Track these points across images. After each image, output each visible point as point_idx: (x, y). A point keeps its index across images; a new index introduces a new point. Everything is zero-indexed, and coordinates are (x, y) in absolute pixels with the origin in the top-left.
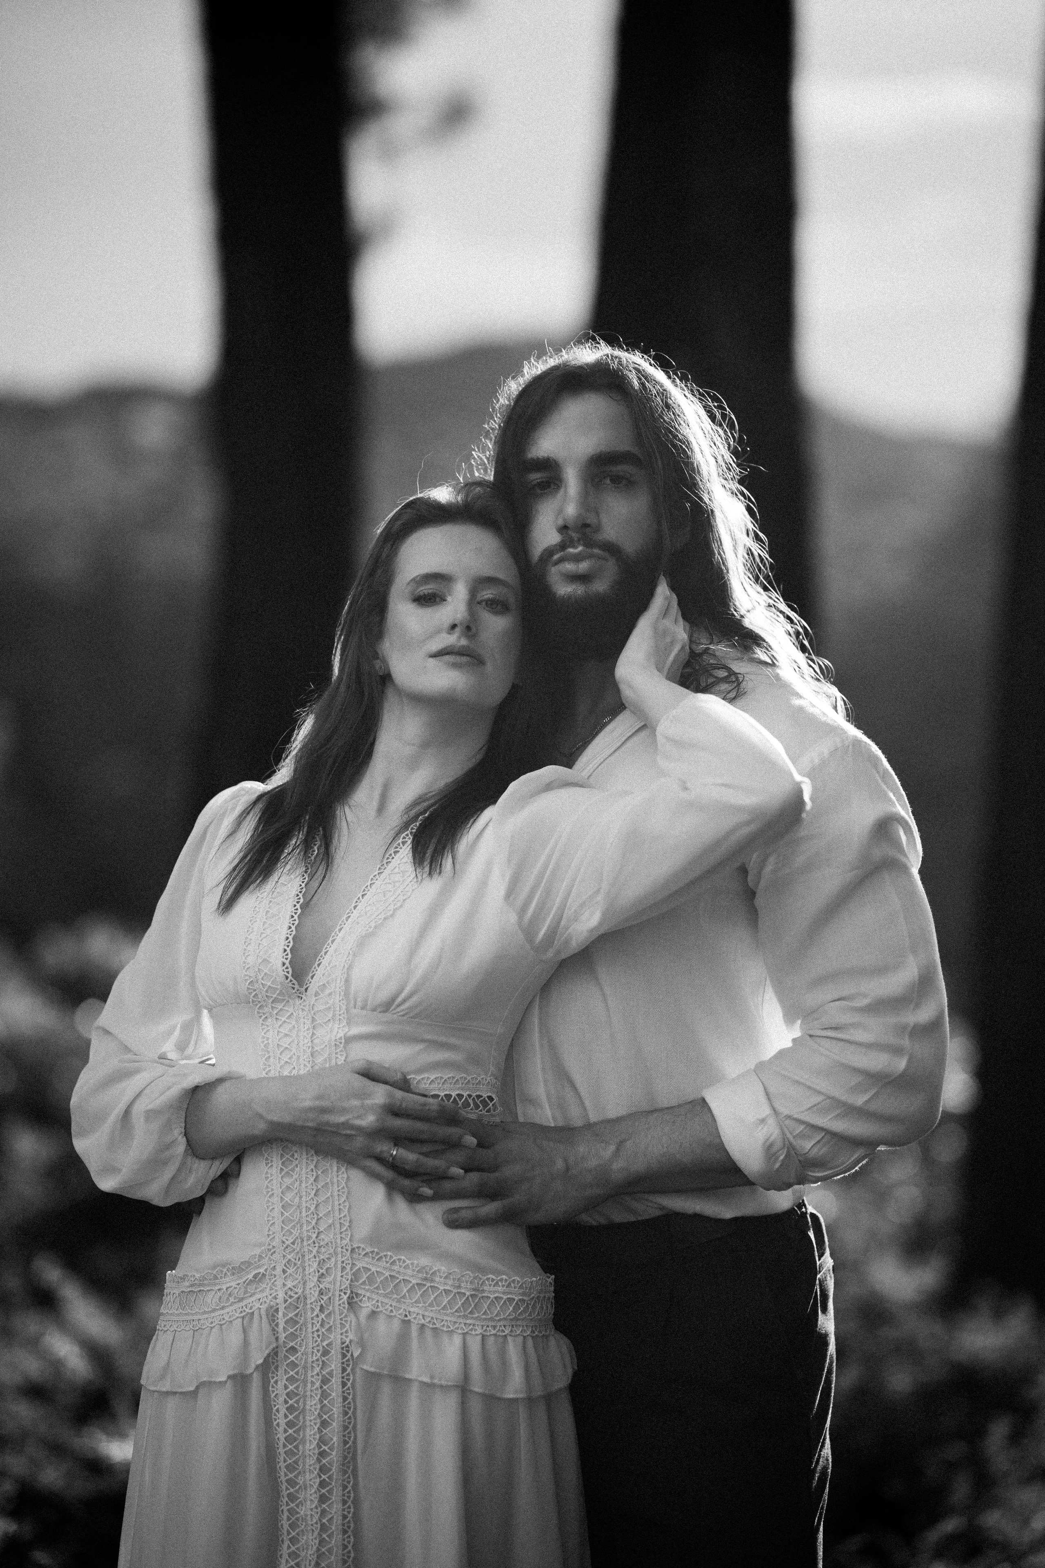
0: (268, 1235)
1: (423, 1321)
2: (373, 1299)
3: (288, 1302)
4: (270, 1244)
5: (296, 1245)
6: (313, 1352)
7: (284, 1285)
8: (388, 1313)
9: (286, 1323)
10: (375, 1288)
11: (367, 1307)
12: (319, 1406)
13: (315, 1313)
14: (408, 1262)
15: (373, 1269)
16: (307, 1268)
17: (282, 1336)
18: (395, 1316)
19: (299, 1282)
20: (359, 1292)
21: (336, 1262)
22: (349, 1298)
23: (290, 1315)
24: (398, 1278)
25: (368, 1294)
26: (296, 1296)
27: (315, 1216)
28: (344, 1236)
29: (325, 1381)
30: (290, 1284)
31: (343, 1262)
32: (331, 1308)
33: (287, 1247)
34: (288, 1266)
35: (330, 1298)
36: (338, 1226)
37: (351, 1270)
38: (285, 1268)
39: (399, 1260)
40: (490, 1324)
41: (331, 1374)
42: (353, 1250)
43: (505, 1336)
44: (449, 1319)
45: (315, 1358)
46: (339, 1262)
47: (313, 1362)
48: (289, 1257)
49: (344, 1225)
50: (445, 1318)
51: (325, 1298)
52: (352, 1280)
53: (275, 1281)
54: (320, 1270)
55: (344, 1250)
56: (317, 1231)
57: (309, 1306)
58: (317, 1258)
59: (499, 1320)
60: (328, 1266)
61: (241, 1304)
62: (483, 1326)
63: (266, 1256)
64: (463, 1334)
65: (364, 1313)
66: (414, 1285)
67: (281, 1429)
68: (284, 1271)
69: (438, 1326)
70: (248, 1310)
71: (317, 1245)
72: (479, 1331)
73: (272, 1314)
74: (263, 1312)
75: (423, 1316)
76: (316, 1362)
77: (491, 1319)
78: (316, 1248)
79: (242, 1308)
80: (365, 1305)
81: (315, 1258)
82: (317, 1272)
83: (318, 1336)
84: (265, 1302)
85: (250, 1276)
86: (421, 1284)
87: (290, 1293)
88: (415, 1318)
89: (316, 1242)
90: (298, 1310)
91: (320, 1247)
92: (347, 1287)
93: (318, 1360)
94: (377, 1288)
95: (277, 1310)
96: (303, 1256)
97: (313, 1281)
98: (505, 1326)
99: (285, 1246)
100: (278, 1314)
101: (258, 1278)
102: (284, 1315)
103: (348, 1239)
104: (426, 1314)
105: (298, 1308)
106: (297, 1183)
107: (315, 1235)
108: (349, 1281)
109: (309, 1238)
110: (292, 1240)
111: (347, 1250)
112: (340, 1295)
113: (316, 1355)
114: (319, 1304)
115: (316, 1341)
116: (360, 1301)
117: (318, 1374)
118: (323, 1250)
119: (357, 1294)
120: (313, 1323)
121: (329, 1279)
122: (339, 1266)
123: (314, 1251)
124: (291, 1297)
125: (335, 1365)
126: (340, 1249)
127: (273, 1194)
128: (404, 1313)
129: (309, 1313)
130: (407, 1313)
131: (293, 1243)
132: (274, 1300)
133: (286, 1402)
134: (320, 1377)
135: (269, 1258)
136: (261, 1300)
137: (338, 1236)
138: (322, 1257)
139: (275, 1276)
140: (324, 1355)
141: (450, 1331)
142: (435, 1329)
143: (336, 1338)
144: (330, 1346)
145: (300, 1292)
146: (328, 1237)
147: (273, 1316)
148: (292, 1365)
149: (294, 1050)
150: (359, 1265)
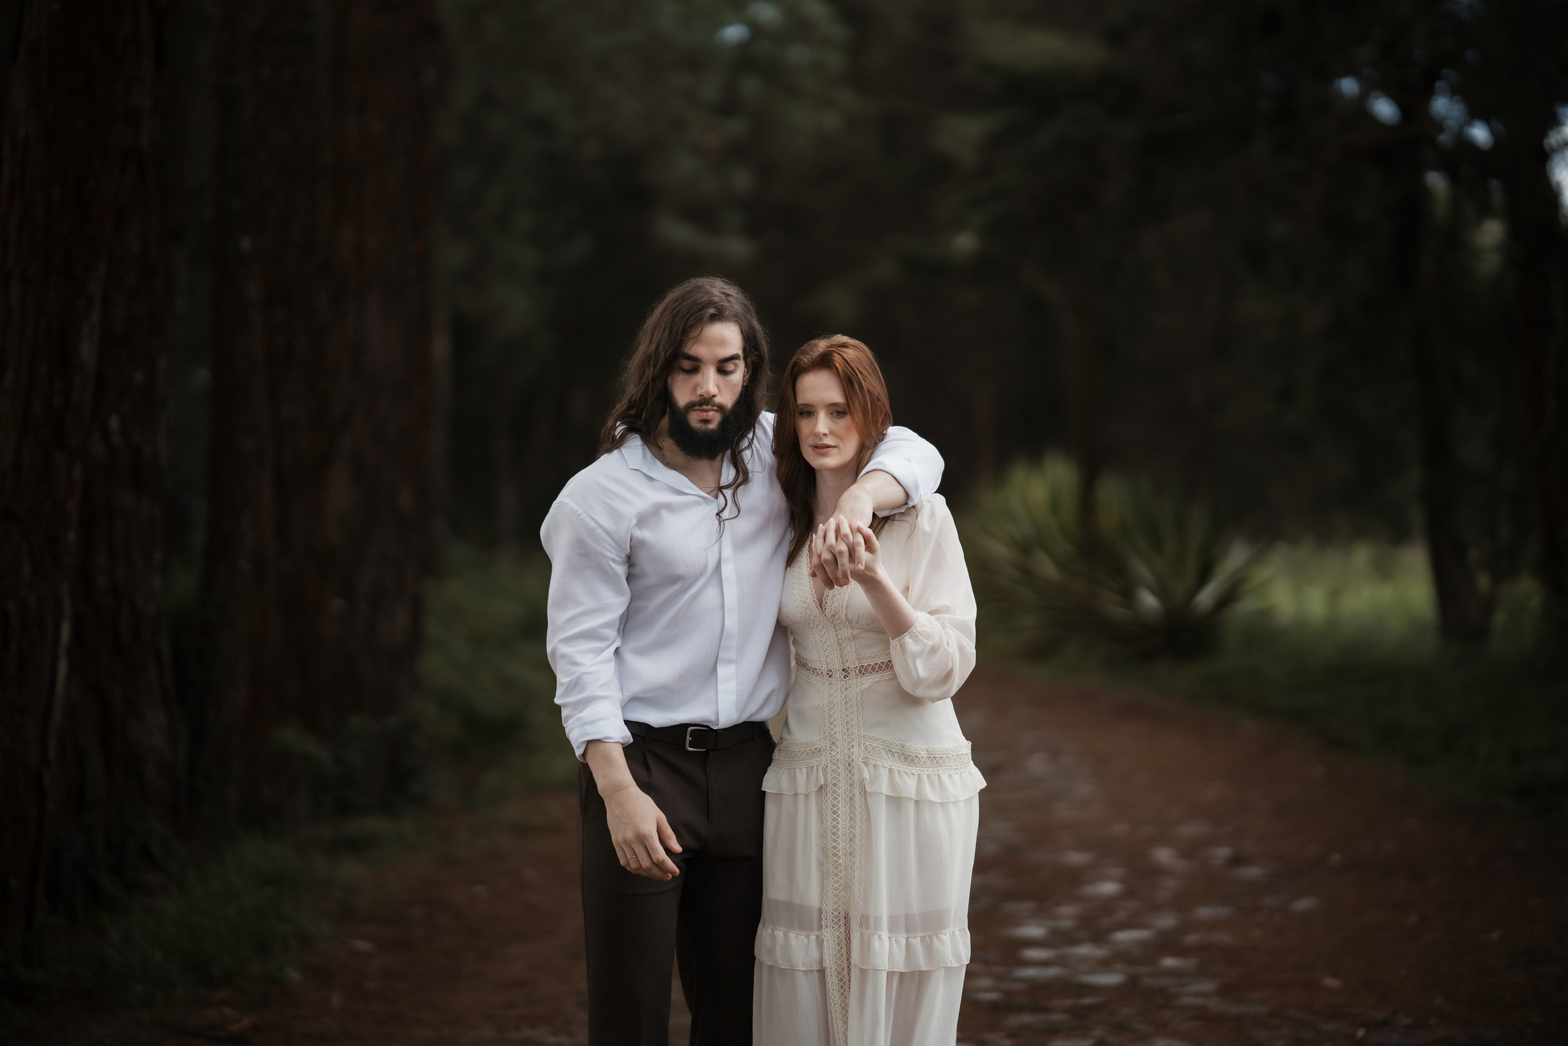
0: (823, 731)
2: (874, 759)
3: (833, 762)
4: (824, 735)
6: (846, 785)
7: (832, 754)
8: (882, 765)
10: (874, 754)
12: (848, 811)
13: (846, 767)
15: (874, 745)
17: (829, 779)
18: (884, 767)
19: (838, 752)
20: (867, 756)
21: (856, 742)
22: (862, 759)
25: (871, 757)
26: (836, 759)
27: (845, 721)
28: (859, 730)
29: (851, 799)
30: (834, 753)
31: (859, 742)
32: (854, 764)
34: (833, 745)
36: (856, 725)
37: (863, 745)
39: (887, 741)
41: (854, 795)
42: (864, 736)
45: (847, 788)
47: (845, 790)
48: (833, 740)
49: (859, 725)
50: (909, 768)
51: (851, 759)
52: (863, 751)
53: (827, 752)
56: (846, 728)
57: (843, 763)
60: (852, 744)
63: (823, 741)
64: (918, 774)
65: (869, 766)
68: (831, 747)
70: (811, 765)
75: (899, 767)
79: (809, 764)
80: (871, 762)
81: (846, 741)
82: (847, 747)
83: (848, 778)
84: (822, 763)
85: (814, 750)
86: (896, 752)
87: (833, 758)
88: (894, 767)
89: (846, 733)
90: (838, 765)
91: (848, 735)
92: (861, 754)
95: (827, 767)
96: (840, 740)
97: (845, 752)
99: (831, 735)
101: (818, 751)
103: (861, 732)
106: (836, 706)
107: (845, 730)
109: (843, 731)
110: (834, 732)
111: (861, 737)
112: (858, 758)
114: (848, 762)
115: (847, 780)
116: (868, 761)
117: (847, 796)
120: (846, 772)
121: (852, 750)
122: (857, 744)
123: (845, 737)
125: (857, 791)
126: (857, 736)
127: (824, 711)
129: (844, 767)
130: (891, 765)
131: (835, 734)
132: (827, 762)
133: (834, 809)
134: (849, 797)
136: (818, 761)
137: (857, 730)
138: (849, 740)
139: (826, 750)
140: (850, 786)
141: (912, 774)
142: (905, 772)
143: (856, 778)
144: (853, 781)
145: (839, 757)
146: (851, 730)
147: (825, 769)
148: (834, 792)
149: (829, 643)
150: (868, 743)
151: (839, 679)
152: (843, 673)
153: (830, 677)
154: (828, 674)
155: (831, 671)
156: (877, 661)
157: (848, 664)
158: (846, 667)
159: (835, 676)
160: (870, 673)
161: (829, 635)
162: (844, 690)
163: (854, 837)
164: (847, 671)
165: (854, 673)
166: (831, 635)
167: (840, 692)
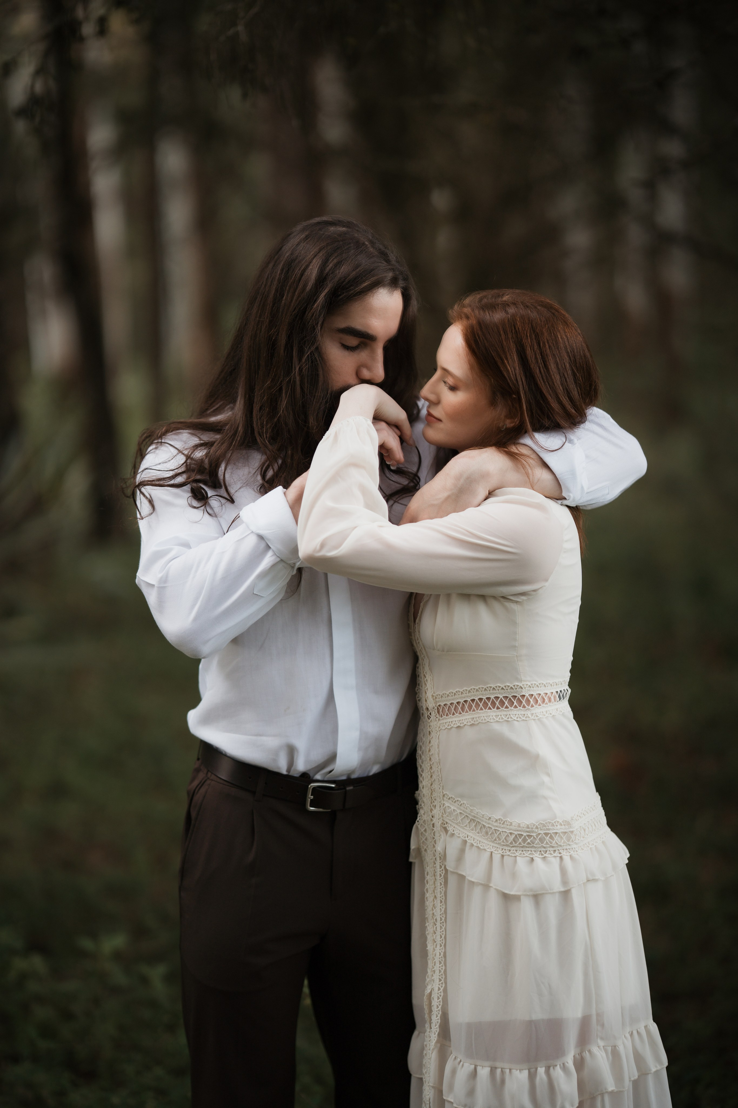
2: (451, 826)
10: (453, 819)
18: (459, 837)
22: (442, 823)
24: (464, 815)
28: (440, 787)
31: (440, 802)
37: (443, 806)
39: (464, 804)
40: (506, 848)
44: (486, 842)
45: (432, 857)
50: (483, 841)
59: (513, 847)
60: (435, 804)
62: (502, 849)
65: (448, 833)
66: (471, 820)
69: (479, 845)
72: (501, 852)
75: (474, 839)
77: (507, 845)
80: (449, 829)
82: (430, 806)
87: (422, 818)
88: (469, 839)
89: (430, 789)
92: (440, 817)
98: (516, 851)
103: (442, 789)
104: (476, 837)
107: (430, 784)
108: (442, 813)
109: (428, 785)
112: (439, 822)
116: (447, 826)
118: (433, 794)
119: (447, 823)
121: (434, 811)
122: (439, 804)
126: (439, 794)
130: (466, 836)
138: (433, 798)
150: (447, 804)
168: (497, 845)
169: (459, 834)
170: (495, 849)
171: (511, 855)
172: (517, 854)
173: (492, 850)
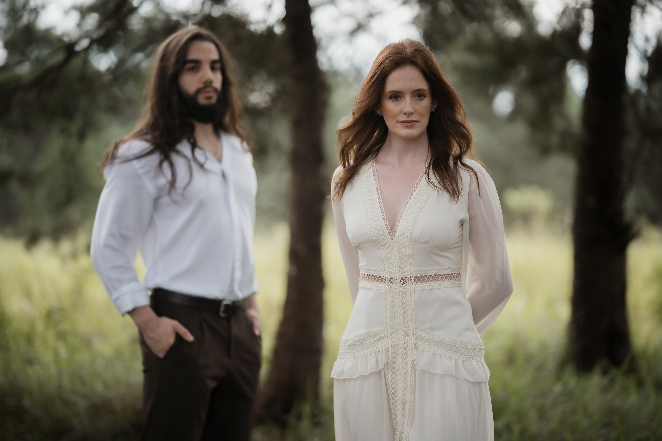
0: (385, 323)
1: (441, 354)
2: (423, 346)
3: (393, 346)
4: (386, 326)
5: (396, 326)
6: (401, 364)
7: (391, 340)
8: (428, 351)
9: (392, 353)
10: (423, 342)
11: (421, 348)
12: (403, 382)
13: (402, 350)
14: (435, 334)
15: (423, 336)
16: (400, 334)
17: (390, 358)
19: (397, 339)
20: (418, 343)
21: (410, 332)
22: (414, 345)
23: (393, 351)
24: (432, 339)
25: (421, 344)
26: (395, 344)
27: (403, 316)
28: (413, 324)
29: (405, 374)
30: (393, 340)
31: (412, 333)
32: (408, 348)
33: (392, 327)
34: (392, 333)
35: (408, 345)
36: (411, 320)
37: (415, 335)
38: (391, 334)
39: (432, 333)
40: (464, 357)
41: (407, 371)
42: (416, 328)
43: (470, 361)
44: (450, 354)
45: (402, 366)
46: (411, 333)
47: (401, 367)
48: (393, 330)
49: (413, 320)
50: (449, 354)
51: (406, 345)
52: (415, 339)
53: (388, 339)
54: (404, 335)
55: (413, 328)
56: (403, 321)
57: (400, 348)
58: (403, 331)
59: (468, 356)
60: (407, 334)
61: (375, 347)
62: (462, 357)
63: (384, 330)
64: (456, 359)
65: (419, 350)
66: (437, 342)
67: (390, 390)
68: (391, 336)
70: (377, 349)
71: (403, 326)
72: (461, 359)
73: (387, 350)
74: (384, 350)
75: (441, 352)
76: (402, 367)
77: (465, 355)
78: (403, 327)
79: (375, 348)
80: (420, 348)
81: (402, 331)
82: (403, 336)
83: (403, 358)
84: (384, 346)
85: (379, 337)
86: (440, 342)
87: (393, 343)
88: (438, 353)
89: (403, 325)
90: (396, 349)
91: (404, 327)
92: (414, 341)
93: (403, 366)
94: (425, 342)
95: (388, 349)
96: (398, 330)
97: (402, 339)
98: (470, 358)
99: (391, 326)
100: (389, 350)
101: (382, 338)
102: (391, 350)
103: (414, 325)
104: (442, 352)
105: (396, 348)
106: (396, 305)
107: (403, 323)
108: (414, 339)
109: (401, 324)
110: (394, 325)
111: (414, 328)
112: (411, 344)
113: (402, 365)
114: (404, 347)
115: (403, 360)
116: (419, 346)
117: (403, 371)
118: (405, 328)
119: (417, 344)
120: (402, 354)
121: (408, 338)
122: (411, 334)
123: (402, 328)
124: (394, 344)
125: (409, 368)
126: (411, 328)
127: (387, 308)
128: (434, 351)
129: (400, 350)
130: (435, 351)
131: (395, 325)
132: (388, 345)
133: (392, 381)
135: (386, 331)
136: (382, 346)
137: (411, 323)
138: (405, 331)
139: (388, 337)
140: (405, 365)
141: (451, 358)
142: (446, 357)
143: (410, 359)
144: (407, 361)
145: (397, 343)
146: (407, 324)
147: (387, 351)
148: (394, 368)
149: (393, 257)
150: (418, 334)
151: (398, 285)
152: (402, 281)
153: (391, 283)
154: (390, 281)
155: (392, 278)
156: (427, 273)
157: (406, 274)
158: (404, 277)
159: (395, 282)
160: (422, 282)
161: (393, 252)
162: (402, 293)
163: (406, 402)
164: (404, 280)
165: (410, 281)
166: (395, 252)
167: (398, 295)
168: (459, 356)
169: (430, 350)
170: (458, 358)
171: (467, 360)
172: (471, 360)
173: (457, 358)
